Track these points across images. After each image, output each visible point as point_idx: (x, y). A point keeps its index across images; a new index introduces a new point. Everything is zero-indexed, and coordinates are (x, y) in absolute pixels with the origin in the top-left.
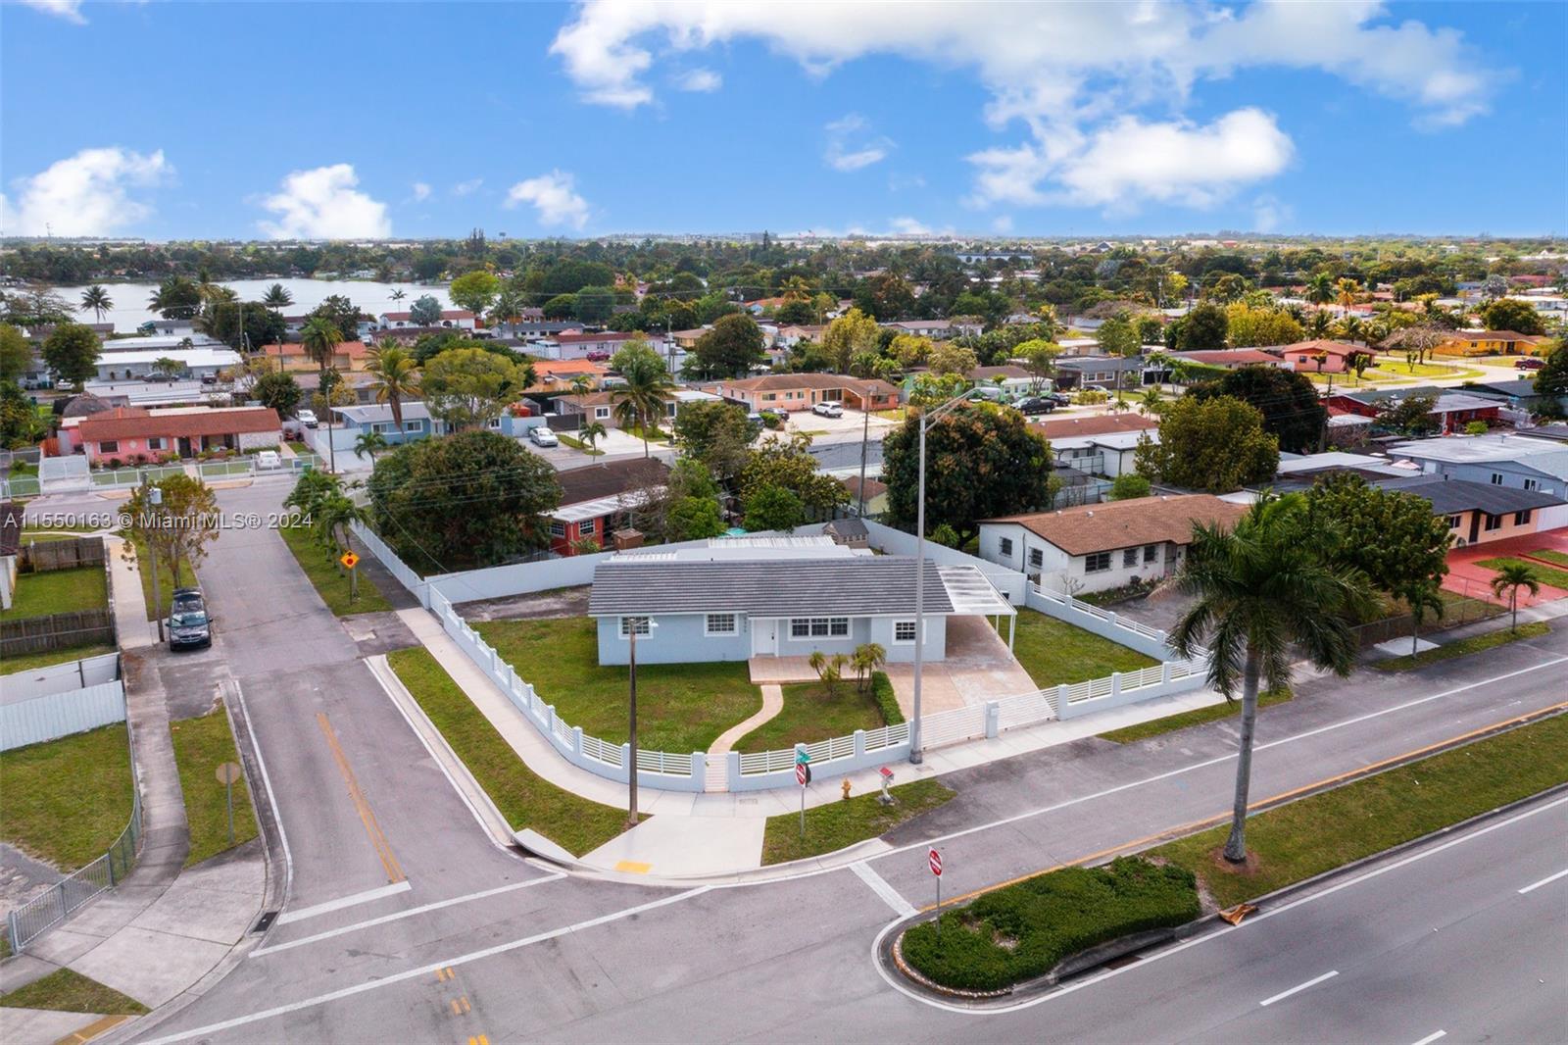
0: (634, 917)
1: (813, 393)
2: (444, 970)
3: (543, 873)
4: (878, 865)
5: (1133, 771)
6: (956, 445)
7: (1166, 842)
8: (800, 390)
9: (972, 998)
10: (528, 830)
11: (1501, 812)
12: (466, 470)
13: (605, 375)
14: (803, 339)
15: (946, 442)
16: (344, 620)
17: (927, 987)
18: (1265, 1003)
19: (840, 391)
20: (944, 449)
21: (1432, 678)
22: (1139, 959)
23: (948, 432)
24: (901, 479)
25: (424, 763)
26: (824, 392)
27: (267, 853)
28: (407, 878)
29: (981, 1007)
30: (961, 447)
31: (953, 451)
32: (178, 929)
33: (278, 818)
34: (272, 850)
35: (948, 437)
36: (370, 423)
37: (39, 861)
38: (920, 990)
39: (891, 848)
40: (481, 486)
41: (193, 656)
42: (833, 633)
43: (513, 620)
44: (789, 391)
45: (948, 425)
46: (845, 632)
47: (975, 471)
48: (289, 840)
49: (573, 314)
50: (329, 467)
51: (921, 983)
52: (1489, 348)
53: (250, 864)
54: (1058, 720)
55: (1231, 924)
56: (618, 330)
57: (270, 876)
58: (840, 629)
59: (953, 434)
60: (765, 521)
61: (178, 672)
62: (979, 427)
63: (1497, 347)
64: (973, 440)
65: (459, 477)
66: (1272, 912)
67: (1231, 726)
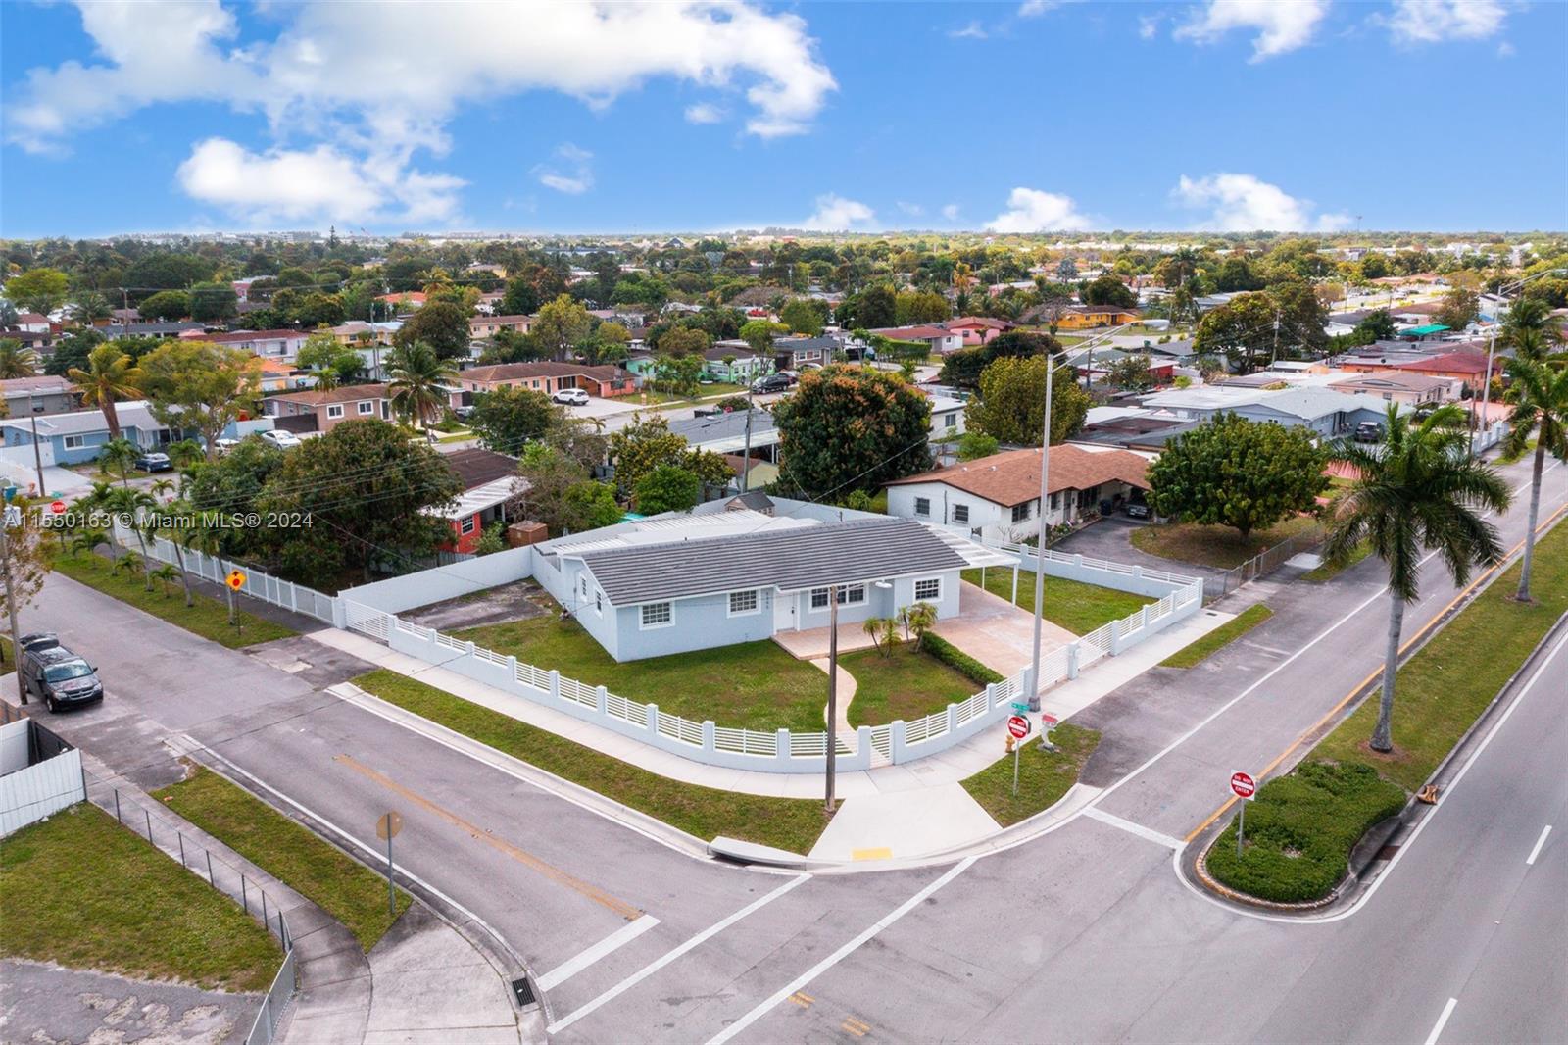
0: (931, 901)
1: (548, 382)
2: (795, 995)
3: (785, 879)
4: (1103, 805)
5: (1216, 690)
6: (861, 409)
7: (1315, 745)
8: (536, 379)
9: (1313, 908)
10: (719, 838)
11: (1516, 680)
12: (367, 464)
13: (292, 374)
14: (503, 328)
15: (851, 405)
16: (247, 652)
17: (1267, 907)
18: (1531, 860)
19: (574, 378)
20: (849, 413)
21: (1353, 584)
22: (1398, 848)
23: (852, 396)
24: (804, 448)
25: (519, 789)
26: (559, 380)
27: (443, 918)
28: (643, 912)
29: (1327, 915)
30: (866, 409)
31: (861, 415)
32: (433, 1022)
33: (413, 877)
34: (442, 911)
35: (852, 400)
36: (61, 436)
37: (157, 983)
38: (1263, 911)
39: (1099, 790)
40: (388, 480)
41: (88, 715)
42: (851, 600)
43: (461, 629)
44: (525, 380)
45: (852, 389)
46: (861, 598)
47: (881, 434)
48: (453, 898)
49: (186, 315)
50: (38, 489)
51: (1259, 905)
52: (1098, 321)
53: (436, 933)
54: (1113, 656)
55: (1432, 803)
56: (252, 328)
57: (474, 941)
58: (857, 595)
59: (858, 398)
60: (665, 501)
61: (94, 734)
62: (880, 389)
63: (1105, 319)
64: (876, 403)
65: (358, 473)
66: (1449, 789)
67: (1253, 642)
